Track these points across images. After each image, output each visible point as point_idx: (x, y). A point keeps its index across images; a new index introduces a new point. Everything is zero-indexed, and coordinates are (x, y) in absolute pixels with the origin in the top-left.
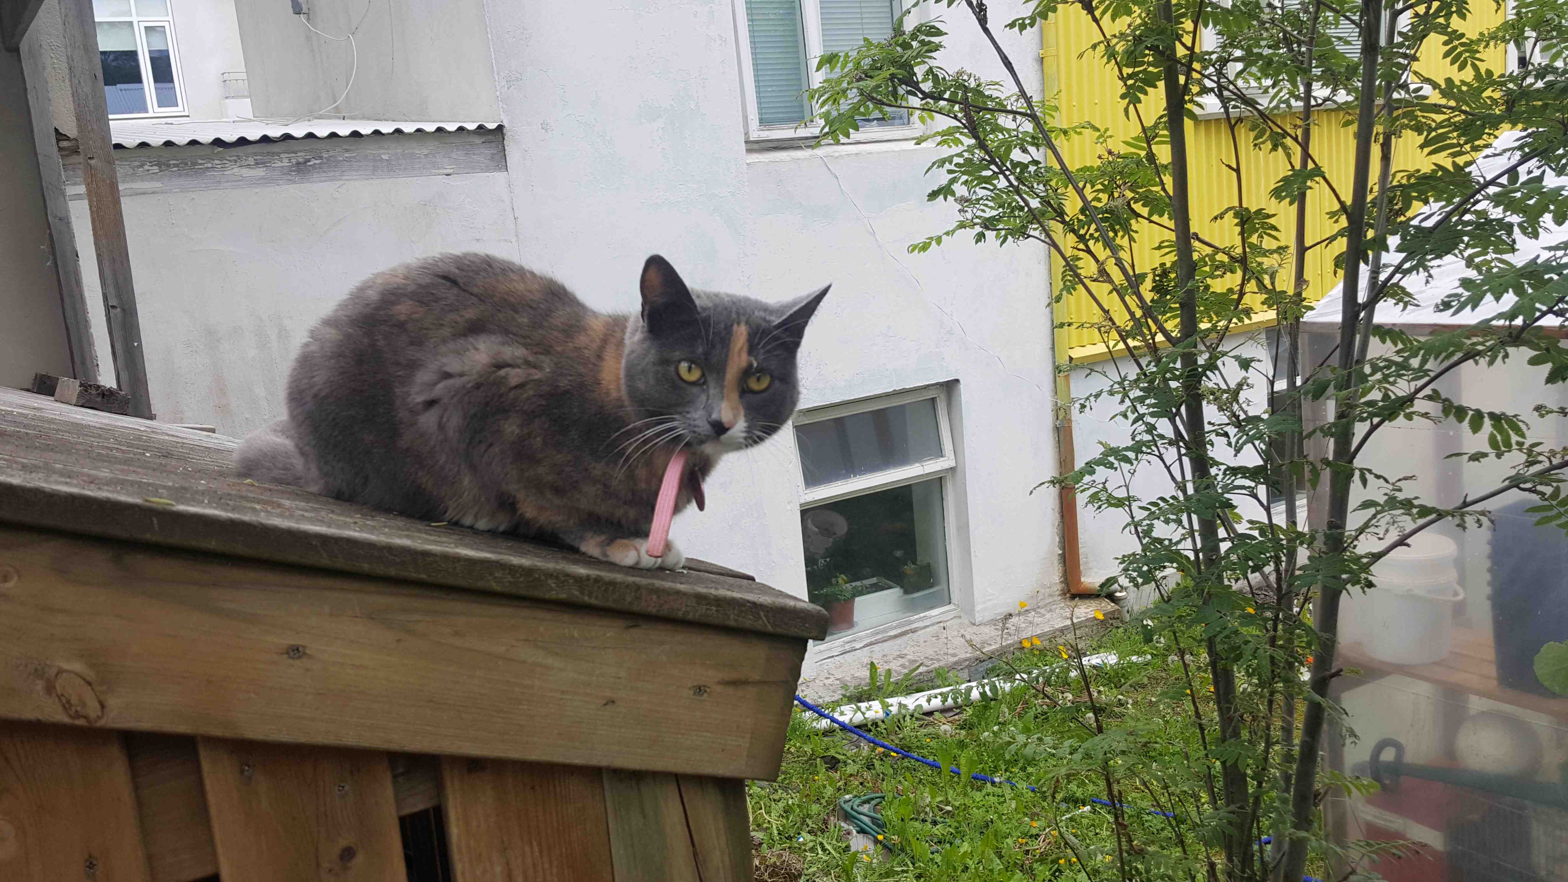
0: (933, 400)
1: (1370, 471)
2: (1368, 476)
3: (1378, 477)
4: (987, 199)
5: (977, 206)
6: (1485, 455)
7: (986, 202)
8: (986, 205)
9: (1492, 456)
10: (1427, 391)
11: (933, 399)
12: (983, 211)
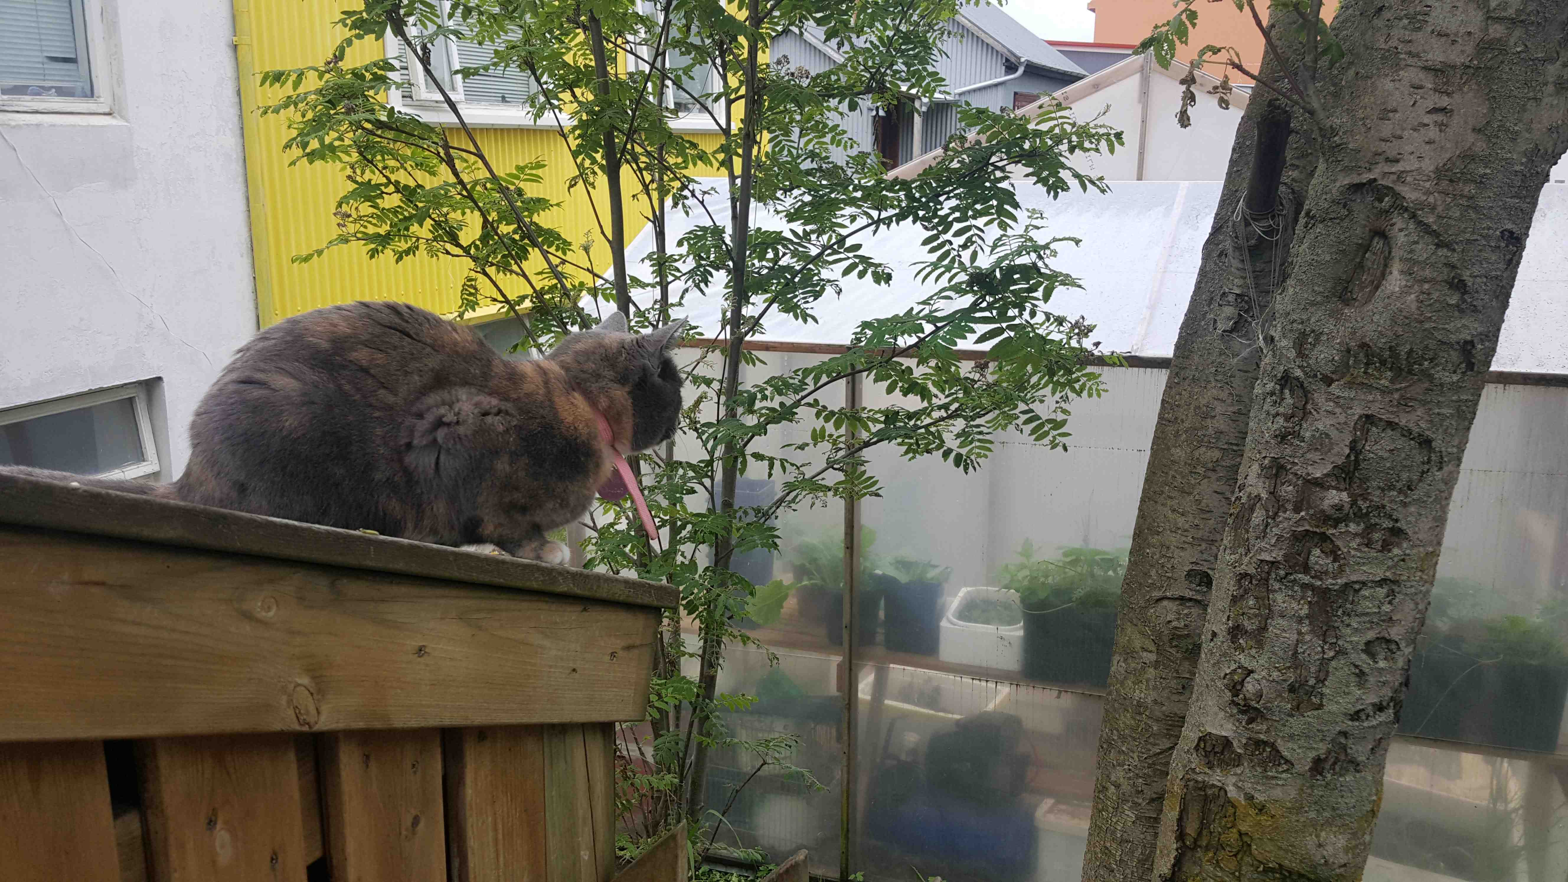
0: (131, 400)
1: (786, 460)
2: (786, 464)
3: (792, 465)
4: (372, 217)
5: (362, 222)
6: (807, 445)
7: (370, 219)
8: (370, 222)
9: (812, 445)
10: (810, 400)
11: (130, 398)
12: (365, 227)
